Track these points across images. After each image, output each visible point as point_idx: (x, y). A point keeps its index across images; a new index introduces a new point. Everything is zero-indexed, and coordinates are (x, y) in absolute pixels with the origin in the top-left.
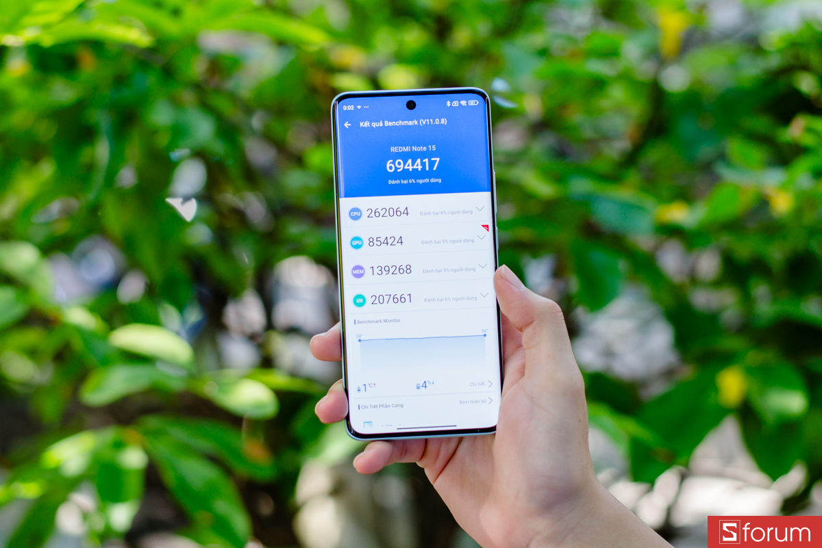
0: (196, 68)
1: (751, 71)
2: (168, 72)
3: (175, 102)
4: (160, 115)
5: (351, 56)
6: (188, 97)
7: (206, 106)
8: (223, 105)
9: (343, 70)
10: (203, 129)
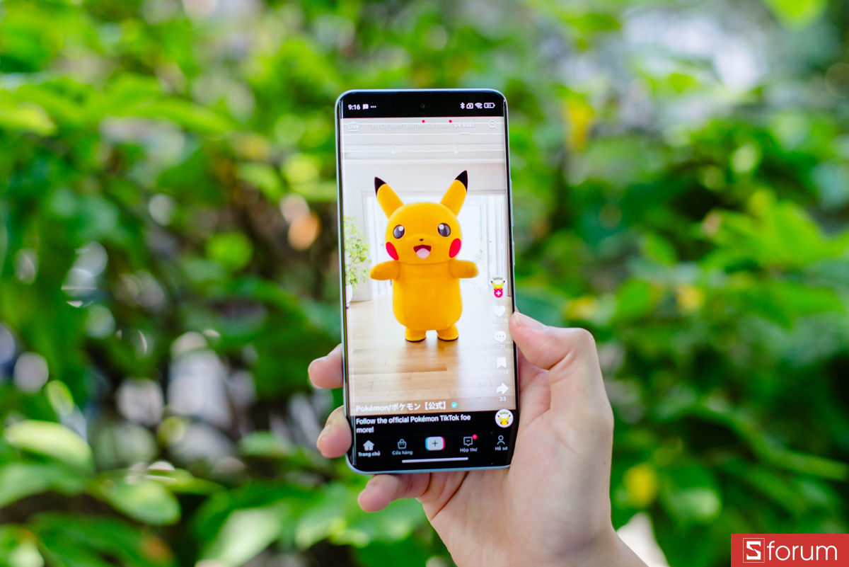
0: (97, 156)
1: (654, 165)
2: (70, 161)
3: (76, 191)
4: (61, 204)
5: (255, 146)
6: (90, 186)
7: (109, 196)
8: (126, 194)
9: (247, 160)
10: (104, 219)
